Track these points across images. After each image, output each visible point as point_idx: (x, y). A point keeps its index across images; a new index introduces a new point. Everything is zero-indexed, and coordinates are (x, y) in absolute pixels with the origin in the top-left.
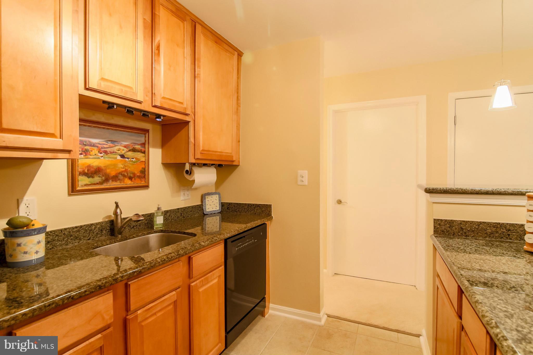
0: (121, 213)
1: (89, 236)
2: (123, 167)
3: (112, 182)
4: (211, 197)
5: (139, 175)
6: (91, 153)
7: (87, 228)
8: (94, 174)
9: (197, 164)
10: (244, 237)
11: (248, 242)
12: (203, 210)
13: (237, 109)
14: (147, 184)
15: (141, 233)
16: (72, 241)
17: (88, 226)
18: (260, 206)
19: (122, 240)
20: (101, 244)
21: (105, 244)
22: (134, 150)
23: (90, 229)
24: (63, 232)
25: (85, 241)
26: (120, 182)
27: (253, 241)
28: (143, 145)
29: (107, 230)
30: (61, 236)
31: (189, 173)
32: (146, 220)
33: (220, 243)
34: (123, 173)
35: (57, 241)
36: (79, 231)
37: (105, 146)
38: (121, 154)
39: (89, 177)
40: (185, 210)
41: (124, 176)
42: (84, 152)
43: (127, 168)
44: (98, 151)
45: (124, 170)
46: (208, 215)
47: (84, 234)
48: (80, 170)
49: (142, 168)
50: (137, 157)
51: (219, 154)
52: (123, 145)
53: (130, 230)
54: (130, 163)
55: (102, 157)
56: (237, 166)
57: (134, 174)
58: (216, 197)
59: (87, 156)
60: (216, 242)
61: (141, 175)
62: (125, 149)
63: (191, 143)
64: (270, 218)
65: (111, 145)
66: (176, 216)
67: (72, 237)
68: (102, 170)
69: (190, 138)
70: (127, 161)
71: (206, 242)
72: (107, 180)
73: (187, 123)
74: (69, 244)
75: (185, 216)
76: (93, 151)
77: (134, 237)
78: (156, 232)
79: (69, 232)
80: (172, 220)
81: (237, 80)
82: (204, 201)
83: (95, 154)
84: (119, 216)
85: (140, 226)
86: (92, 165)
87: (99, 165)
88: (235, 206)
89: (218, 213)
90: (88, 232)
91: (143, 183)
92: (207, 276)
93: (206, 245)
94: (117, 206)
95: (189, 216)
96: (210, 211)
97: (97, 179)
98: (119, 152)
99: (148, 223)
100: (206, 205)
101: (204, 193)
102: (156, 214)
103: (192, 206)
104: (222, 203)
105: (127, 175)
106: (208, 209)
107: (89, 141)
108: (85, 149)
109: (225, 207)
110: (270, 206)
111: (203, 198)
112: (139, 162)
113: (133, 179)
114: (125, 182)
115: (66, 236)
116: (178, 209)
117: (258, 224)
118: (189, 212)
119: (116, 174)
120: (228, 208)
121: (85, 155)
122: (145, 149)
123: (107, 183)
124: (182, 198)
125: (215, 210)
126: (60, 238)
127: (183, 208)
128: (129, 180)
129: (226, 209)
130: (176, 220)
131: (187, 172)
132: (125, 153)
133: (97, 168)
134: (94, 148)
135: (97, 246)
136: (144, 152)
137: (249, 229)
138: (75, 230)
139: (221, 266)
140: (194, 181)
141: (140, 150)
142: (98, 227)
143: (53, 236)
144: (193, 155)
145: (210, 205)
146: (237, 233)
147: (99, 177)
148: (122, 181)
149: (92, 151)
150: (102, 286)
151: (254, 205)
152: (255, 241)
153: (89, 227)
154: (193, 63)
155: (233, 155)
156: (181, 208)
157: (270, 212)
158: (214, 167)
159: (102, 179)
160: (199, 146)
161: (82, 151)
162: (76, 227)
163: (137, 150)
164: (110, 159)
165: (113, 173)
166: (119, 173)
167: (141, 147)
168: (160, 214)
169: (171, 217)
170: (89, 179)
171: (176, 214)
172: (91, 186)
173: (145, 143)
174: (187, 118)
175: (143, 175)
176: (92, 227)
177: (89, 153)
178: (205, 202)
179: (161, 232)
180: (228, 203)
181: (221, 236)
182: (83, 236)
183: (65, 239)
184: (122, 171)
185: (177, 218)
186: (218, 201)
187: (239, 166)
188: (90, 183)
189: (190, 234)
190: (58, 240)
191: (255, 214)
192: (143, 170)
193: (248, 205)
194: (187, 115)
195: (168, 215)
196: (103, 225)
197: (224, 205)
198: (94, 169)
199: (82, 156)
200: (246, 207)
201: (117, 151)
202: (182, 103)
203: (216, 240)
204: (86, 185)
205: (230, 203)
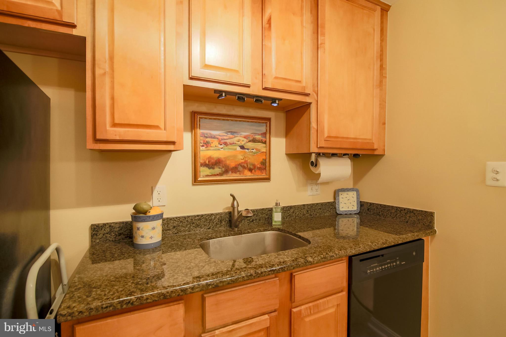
0: (238, 206)
1: (209, 225)
2: (243, 158)
3: (232, 173)
4: (345, 194)
5: (260, 166)
6: (212, 145)
7: (207, 218)
8: (215, 165)
9: (323, 154)
10: (382, 255)
11: (390, 263)
12: (336, 208)
13: (381, 82)
14: (267, 177)
15: (257, 229)
16: (194, 228)
17: (208, 215)
18: (414, 212)
19: (236, 234)
20: (215, 235)
21: (219, 236)
22: (255, 140)
23: (210, 218)
24: (187, 219)
25: (205, 229)
26: (239, 173)
27: (398, 263)
28: (264, 134)
29: (227, 221)
30: (185, 223)
31: (315, 164)
32: (267, 215)
33: (342, 260)
34: (243, 165)
35: (181, 227)
36: (200, 219)
37: (225, 138)
38: (241, 145)
39: (209, 168)
40: (312, 207)
41: (244, 167)
42: (205, 144)
43: (247, 159)
44: (218, 143)
45: (244, 161)
46: (342, 215)
47: (204, 223)
48: (201, 161)
49: (263, 159)
50: (257, 148)
51: (351, 140)
52: (243, 136)
53: (249, 223)
54: (250, 154)
55: (222, 148)
56: (381, 156)
57: (254, 166)
58: (354, 194)
59: (208, 148)
60: (333, 259)
61: (261, 167)
62: (245, 140)
63: (313, 128)
64: (431, 232)
65: (231, 136)
66: (301, 213)
67: (194, 225)
68: (222, 161)
69: (312, 123)
70: (247, 152)
71: (316, 259)
72: (226, 172)
73: (308, 105)
74: (191, 231)
75: (312, 214)
76: (214, 143)
77: (249, 233)
78: (273, 230)
79: (192, 220)
80: (296, 217)
81: (381, 43)
82: (337, 198)
83: (216, 146)
84: (236, 209)
85: (260, 221)
86: (212, 156)
87: (219, 156)
88: (377, 208)
89: (355, 214)
90: (208, 221)
91: (264, 176)
92: (318, 302)
93: (315, 262)
94: (234, 198)
95: (318, 214)
96: (345, 211)
97: (217, 170)
98: (239, 143)
99: (268, 218)
100: (340, 203)
101: (337, 188)
102: (274, 210)
103: (322, 203)
104: (361, 202)
105: (246, 166)
106: (342, 208)
107: (210, 134)
108: (207, 141)
109: (365, 207)
110: (431, 215)
111: (336, 194)
112: (260, 153)
113: (253, 171)
114: (245, 173)
115: (189, 223)
116: (304, 205)
117: (408, 240)
118: (318, 209)
119: (236, 165)
120: (368, 209)
121: (206, 147)
122: (266, 139)
123: (227, 174)
124: (309, 193)
125: (352, 211)
126: (184, 225)
127: (310, 204)
128: (248, 172)
129: (366, 211)
130: (301, 218)
131: (312, 163)
132: (244, 144)
133: (217, 160)
134: (214, 140)
135: (211, 237)
136: (265, 143)
137: (390, 245)
138: (197, 218)
139: (342, 291)
140: (319, 174)
141: (260, 140)
142: (217, 217)
143: (178, 222)
144: (315, 143)
145: (345, 203)
146: (368, 250)
147: (219, 168)
148: (242, 173)
149: (212, 143)
150: (167, 296)
151: (405, 209)
152: (402, 263)
153: (209, 217)
154: (316, 32)
155: (374, 142)
156: (307, 204)
157: (431, 222)
158: (348, 157)
159: (222, 171)
160: (323, 132)
161: (204, 143)
162: (198, 216)
163: (257, 140)
164: (230, 151)
165: (233, 165)
166: (239, 165)
167: (261, 137)
168: (279, 210)
169: (295, 214)
170: (210, 170)
171: (302, 211)
172: (211, 177)
173: (266, 132)
174: (307, 100)
175: (264, 167)
176: (212, 216)
177: (210, 144)
178: (339, 199)
179: (278, 230)
180: (369, 203)
181: (340, 252)
182: (203, 225)
183: (188, 226)
184: (242, 162)
185: (303, 215)
186: (355, 199)
187: (384, 156)
188: (210, 174)
189: (305, 239)
190: (182, 225)
191: (407, 222)
192: (264, 161)
193: (396, 209)
194: (307, 95)
195: (292, 212)
196: (222, 216)
197: (364, 204)
198: (215, 161)
199: (204, 148)
200: (393, 211)
201: (237, 142)
202: (299, 82)
203: (333, 256)
204: (207, 176)
205: (371, 203)
